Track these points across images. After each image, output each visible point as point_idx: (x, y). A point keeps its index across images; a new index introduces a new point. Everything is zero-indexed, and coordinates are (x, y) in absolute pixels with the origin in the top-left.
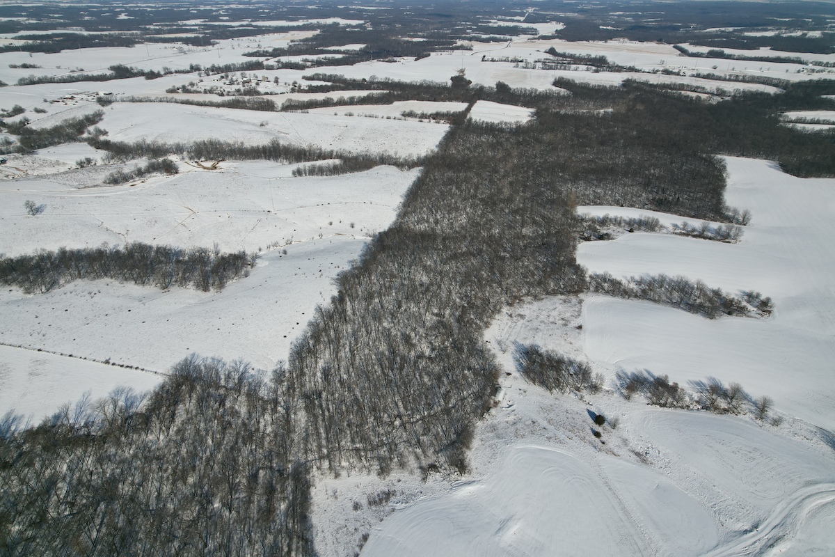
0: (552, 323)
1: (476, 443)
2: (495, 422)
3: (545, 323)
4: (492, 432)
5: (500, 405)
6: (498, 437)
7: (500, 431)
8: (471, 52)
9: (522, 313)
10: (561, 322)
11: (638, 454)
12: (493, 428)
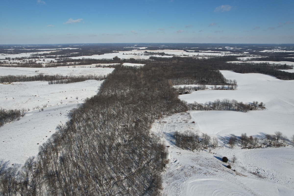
0: (180, 122)
1: (164, 185)
2: (171, 171)
3: (177, 123)
4: (171, 177)
5: (170, 162)
6: (176, 178)
7: (176, 176)
8: (118, 53)
9: (164, 121)
10: (184, 122)
11: (254, 173)
12: (171, 175)
